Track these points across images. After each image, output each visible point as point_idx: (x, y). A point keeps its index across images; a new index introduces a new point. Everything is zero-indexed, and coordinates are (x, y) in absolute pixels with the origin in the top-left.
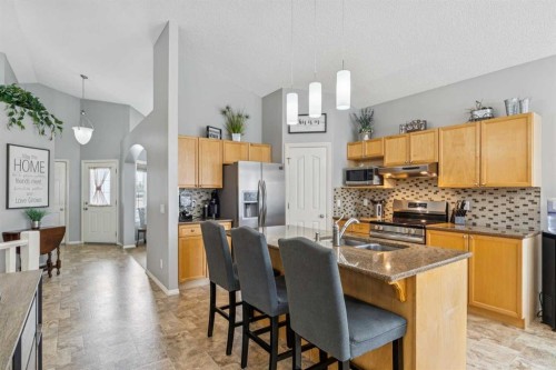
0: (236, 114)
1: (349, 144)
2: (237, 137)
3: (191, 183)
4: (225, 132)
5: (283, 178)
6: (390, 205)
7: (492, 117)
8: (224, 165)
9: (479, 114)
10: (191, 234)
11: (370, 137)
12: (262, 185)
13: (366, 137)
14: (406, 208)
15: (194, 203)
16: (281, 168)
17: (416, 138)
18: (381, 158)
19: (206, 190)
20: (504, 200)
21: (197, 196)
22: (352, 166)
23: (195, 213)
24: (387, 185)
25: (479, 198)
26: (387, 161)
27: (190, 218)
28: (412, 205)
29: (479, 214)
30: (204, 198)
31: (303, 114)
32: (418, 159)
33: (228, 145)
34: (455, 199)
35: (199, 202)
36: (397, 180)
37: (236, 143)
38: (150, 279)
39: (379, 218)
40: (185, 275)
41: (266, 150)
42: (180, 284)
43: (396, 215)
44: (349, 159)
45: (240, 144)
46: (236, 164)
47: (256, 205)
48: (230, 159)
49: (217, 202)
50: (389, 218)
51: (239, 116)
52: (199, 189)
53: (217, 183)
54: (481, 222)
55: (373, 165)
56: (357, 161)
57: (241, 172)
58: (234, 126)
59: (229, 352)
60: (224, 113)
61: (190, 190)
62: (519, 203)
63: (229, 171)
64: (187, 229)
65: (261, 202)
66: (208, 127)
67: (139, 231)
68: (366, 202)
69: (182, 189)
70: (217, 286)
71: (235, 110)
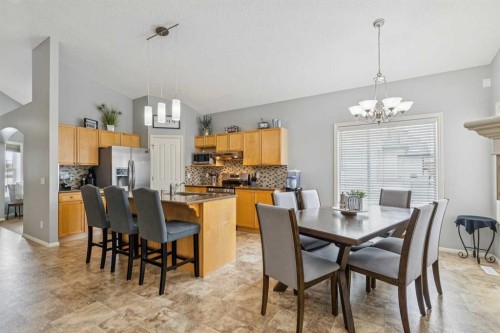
0: (110, 110)
1: (196, 137)
2: (111, 128)
3: (70, 161)
4: (100, 123)
5: (148, 159)
6: (221, 177)
7: (268, 127)
8: (100, 148)
9: (262, 125)
10: (70, 199)
11: (210, 134)
12: (131, 164)
13: (207, 134)
14: (229, 178)
15: (72, 177)
16: (147, 152)
17: (233, 137)
18: (214, 148)
19: (84, 167)
20: (273, 172)
21: (75, 172)
22: (198, 152)
23: (73, 185)
24: (218, 164)
25: (263, 171)
26: (218, 150)
27: (69, 188)
28: (232, 176)
29: (263, 179)
30: (82, 173)
31: (169, 115)
32: (234, 149)
33: (103, 134)
34: (253, 172)
35: (77, 176)
36: (224, 161)
37: (111, 132)
38: (27, 240)
39: (214, 185)
40: (64, 231)
41: (136, 139)
42: (60, 238)
43: (224, 182)
44: (197, 147)
45: (114, 133)
46: (110, 148)
47: (127, 178)
48: (105, 144)
49: (93, 175)
50: (221, 184)
51: (113, 112)
52: (78, 167)
53: (94, 162)
54: (264, 184)
55: (210, 152)
56: (202, 148)
57: (113, 153)
58: (109, 119)
59: (102, 266)
60: (100, 109)
61: (68, 167)
62: (279, 173)
63: (104, 153)
64: (66, 196)
65: (130, 176)
66: (85, 119)
67: (10, 205)
68: (207, 175)
69: (61, 166)
70: (94, 228)
71: (109, 107)
